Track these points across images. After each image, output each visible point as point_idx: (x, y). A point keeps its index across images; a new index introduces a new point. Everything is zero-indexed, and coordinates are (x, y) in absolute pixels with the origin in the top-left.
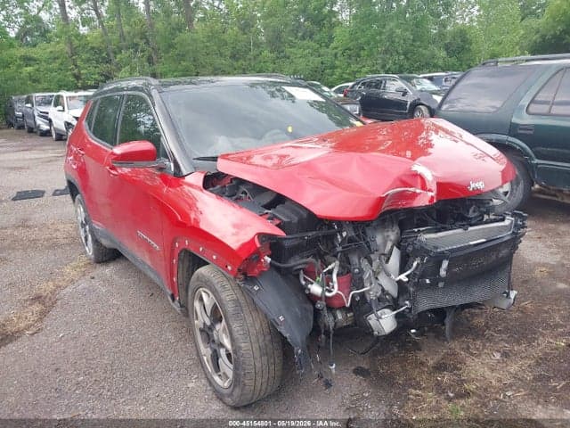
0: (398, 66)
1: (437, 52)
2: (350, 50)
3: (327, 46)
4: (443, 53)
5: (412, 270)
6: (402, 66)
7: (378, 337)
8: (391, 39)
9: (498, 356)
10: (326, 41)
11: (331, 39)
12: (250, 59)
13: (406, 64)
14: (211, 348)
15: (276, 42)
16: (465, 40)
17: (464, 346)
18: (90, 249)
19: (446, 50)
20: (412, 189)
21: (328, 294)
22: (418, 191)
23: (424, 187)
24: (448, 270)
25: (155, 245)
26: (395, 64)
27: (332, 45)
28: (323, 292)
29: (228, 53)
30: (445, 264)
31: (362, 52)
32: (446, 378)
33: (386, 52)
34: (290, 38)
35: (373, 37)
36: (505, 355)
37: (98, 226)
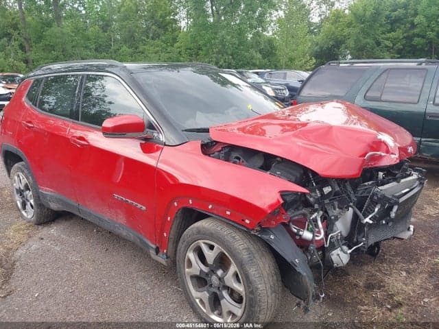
0: (227, 64)
1: (255, 54)
2: (190, 49)
3: (172, 46)
4: (259, 56)
5: (373, 214)
6: (230, 64)
7: (337, 268)
8: (222, 42)
9: (404, 274)
10: (171, 41)
11: (175, 40)
12: (111, 52)
13: (233, 63)
14: (208, 291)
15: (131, 40)
16: (273, 47)
17: (377, 269)
18: (29, 214)
19: (260, 53)
20: (378, 153)
21: (317, 238)
22: (383, 154)
23: (388, 152)
24: (396, 213)
25: (139, 206)
26: (225, 62)
27: (176, 45)
28: (313, 237)
29: (94, 46)
30: (395, 208)
31: (200, 52)
32: (378, 294)
33: (218, 53)
34: (144, 38)
35: (209, 41)
36: (408, 272)
37: (47, 191)
